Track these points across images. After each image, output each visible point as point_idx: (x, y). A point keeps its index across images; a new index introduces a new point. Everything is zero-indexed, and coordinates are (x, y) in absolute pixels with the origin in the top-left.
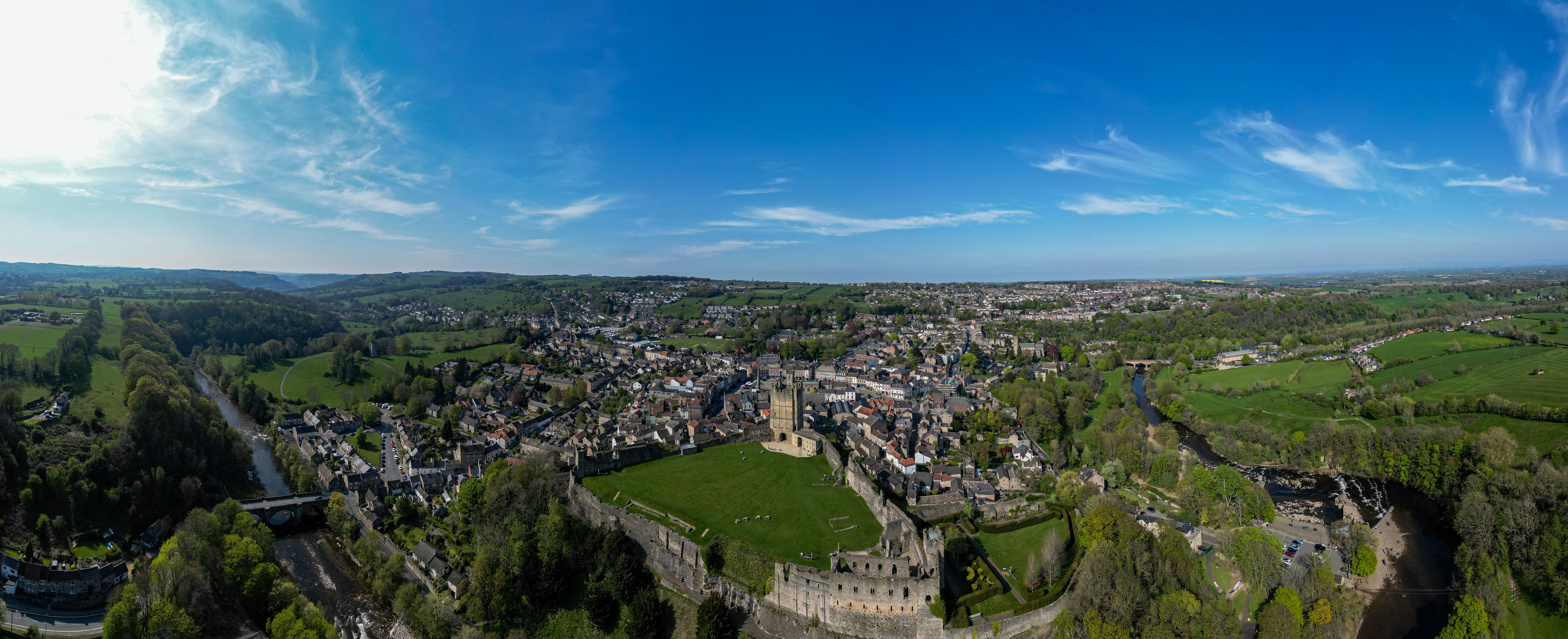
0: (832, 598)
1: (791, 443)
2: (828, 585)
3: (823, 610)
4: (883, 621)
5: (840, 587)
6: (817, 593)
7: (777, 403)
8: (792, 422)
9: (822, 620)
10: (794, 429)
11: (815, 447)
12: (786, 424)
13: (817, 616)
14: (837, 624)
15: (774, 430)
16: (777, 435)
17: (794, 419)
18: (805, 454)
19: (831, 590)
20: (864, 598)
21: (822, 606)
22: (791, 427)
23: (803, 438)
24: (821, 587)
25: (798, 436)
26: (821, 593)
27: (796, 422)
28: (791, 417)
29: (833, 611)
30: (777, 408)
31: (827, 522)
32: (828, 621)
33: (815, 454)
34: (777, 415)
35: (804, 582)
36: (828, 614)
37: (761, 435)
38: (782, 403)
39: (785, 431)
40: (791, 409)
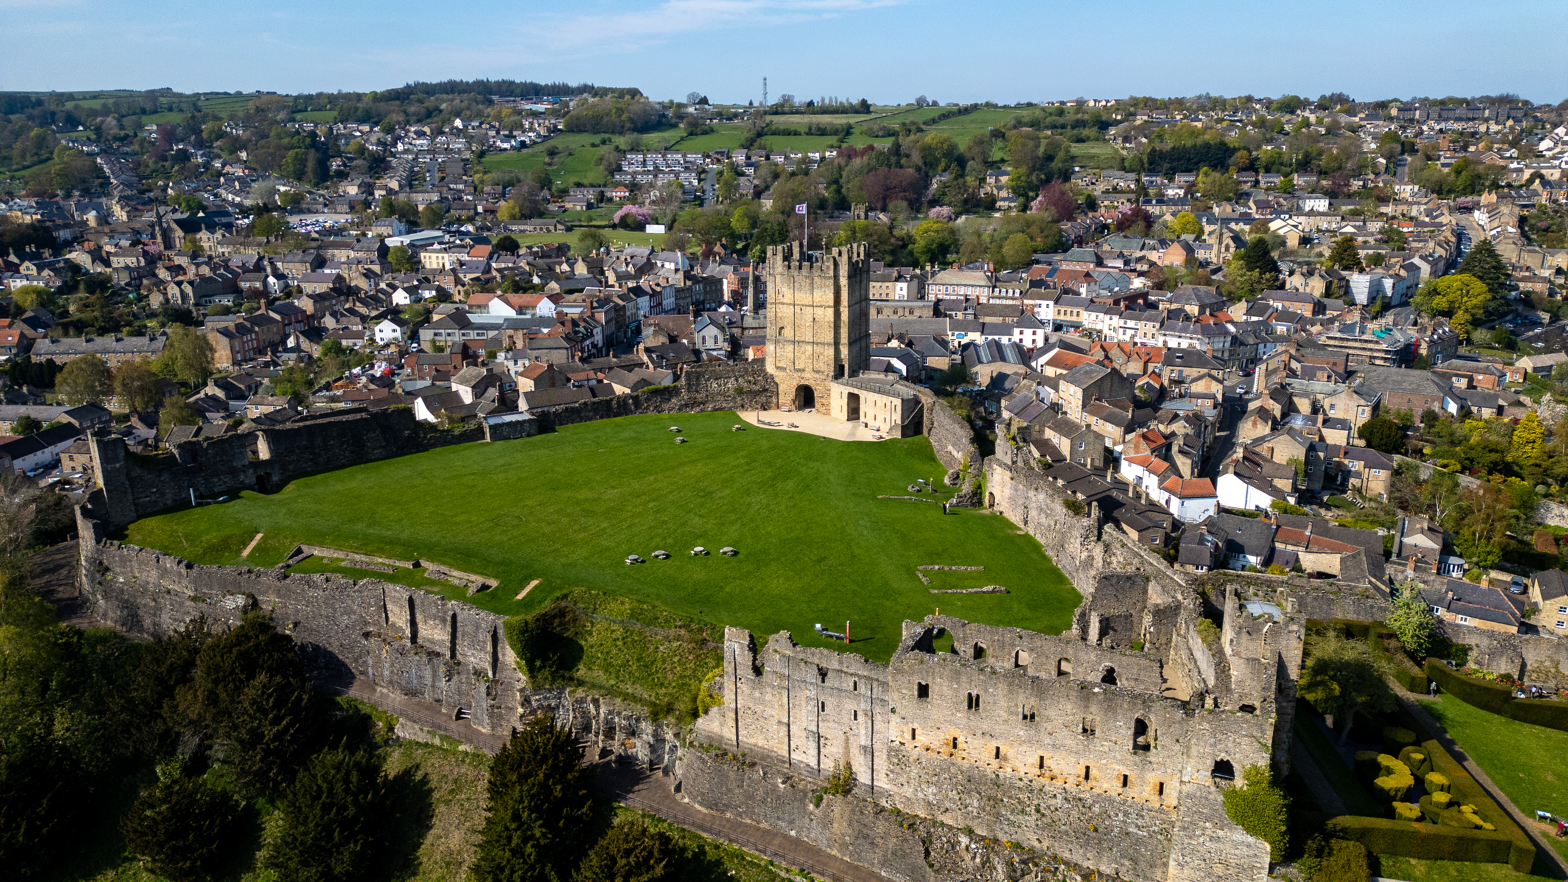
0: (895, 719)
1: (828, 413)
2: (884, 684)
3: (870, 752)
4: (1059, 801)
5: (923, 691)
6: (850, 705)
7: (788, 297)
8: (831, 352)
9: (863, 778)
10: (839, 373)
11: (897, 417)
12: (815, 357)
13: (849, 766)
14: (908, 791)
15: (779, 376)
16: (787, 388)
17: (837, 343)
18: (867, 435)
19: (893, 699)
20: (998, 729)
21: (864, 741)
22: (830, 370)
23: (863, 394)
24: (862, 689)
25: (846, 390)
26: (864, 706)
27: (844, 351)
28: (829, 337)
29: (897, 755)
30: (786, 312)
31: (911, 573)
32: (882, 782)
33: (898, 435)
34: (788, 333)
35: (812, 676)
36: (881, 763)
37: (740, 391)
38: (803, 297)
39: (809, 379)
40: (830, 312)
